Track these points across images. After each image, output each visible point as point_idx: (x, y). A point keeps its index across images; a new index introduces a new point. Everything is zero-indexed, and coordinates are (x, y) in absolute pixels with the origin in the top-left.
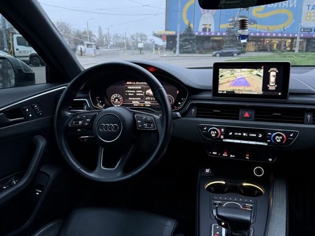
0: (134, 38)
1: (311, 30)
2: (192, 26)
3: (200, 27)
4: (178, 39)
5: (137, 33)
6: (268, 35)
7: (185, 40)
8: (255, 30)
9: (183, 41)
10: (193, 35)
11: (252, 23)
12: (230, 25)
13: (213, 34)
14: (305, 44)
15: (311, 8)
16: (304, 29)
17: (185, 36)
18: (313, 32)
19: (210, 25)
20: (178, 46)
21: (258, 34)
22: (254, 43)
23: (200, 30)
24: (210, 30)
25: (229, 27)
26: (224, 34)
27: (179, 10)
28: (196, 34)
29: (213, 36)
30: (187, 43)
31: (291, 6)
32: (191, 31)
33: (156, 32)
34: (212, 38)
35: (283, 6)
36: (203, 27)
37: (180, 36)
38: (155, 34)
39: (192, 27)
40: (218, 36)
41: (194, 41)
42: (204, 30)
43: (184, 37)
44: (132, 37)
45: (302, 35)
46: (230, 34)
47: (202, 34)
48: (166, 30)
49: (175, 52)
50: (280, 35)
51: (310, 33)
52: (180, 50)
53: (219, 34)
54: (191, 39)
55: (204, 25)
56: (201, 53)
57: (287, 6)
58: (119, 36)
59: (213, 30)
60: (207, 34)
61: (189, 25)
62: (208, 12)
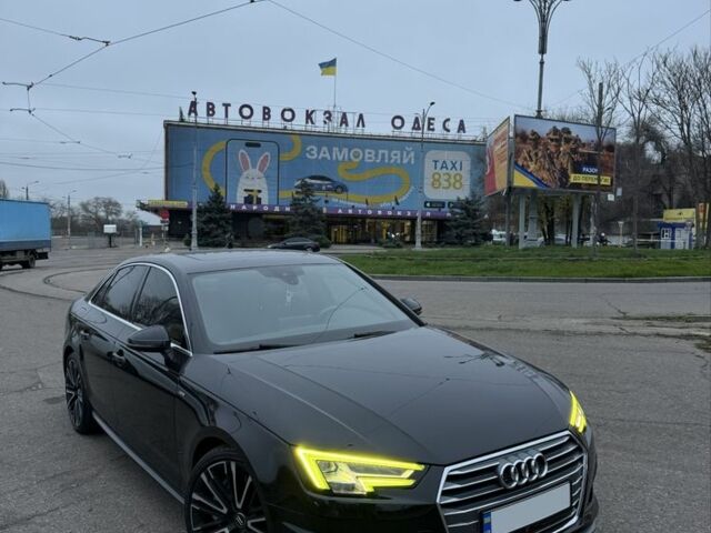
0: (90, 209)
1: (443, 204)
2: (222, 191)
3: (238, 195)
4: (194, 218)
5: (97, 199)
6: (370, 212)
7: (210, 220)
8: (345, 203)
9: (204, 222)
10: (228, 210)
11: (339, 190)
12: (297, 193)
13: (266, 208)
14: (435, 229)
15: (439, 165)
16: (431, 203)
17: (210, 212)
18: (446, 209)
19: (260, 191)
20: (194, 232)
21: (350, 211)
22: (345, 227)
23: (240, 200)
24: (259, 200)
25: (296, 196)
26: (288, 209)
27: (195, 162)
28: (233, 207)
29: (267, 213)
30: (212, 225)
31: (405, 161)
32: (220, 202)
33: (146, 202)
34: (264, 216)
35: (392, 161)
36: (246, 194)
37: (199, 211)
39: (223, 194)
40: (277, 213)
41: (227, 222)
42: (248, 200)
43: (207, 214)
44: (85, 207)
45: (428, 214)
46: (300, 211)
47: (244, 207)
48: (167, 199)
49: (188, 243)
50: (390, 213)
51: (443, 210)
52: (198, 240)
53: (277, 209)
54: (224, 219)
55: (246, 190)
56: (243, 246)
57: (399, 161)
59: (265, 201)
60: (255, 208)
61: (217, 189)
62: (254, 167)
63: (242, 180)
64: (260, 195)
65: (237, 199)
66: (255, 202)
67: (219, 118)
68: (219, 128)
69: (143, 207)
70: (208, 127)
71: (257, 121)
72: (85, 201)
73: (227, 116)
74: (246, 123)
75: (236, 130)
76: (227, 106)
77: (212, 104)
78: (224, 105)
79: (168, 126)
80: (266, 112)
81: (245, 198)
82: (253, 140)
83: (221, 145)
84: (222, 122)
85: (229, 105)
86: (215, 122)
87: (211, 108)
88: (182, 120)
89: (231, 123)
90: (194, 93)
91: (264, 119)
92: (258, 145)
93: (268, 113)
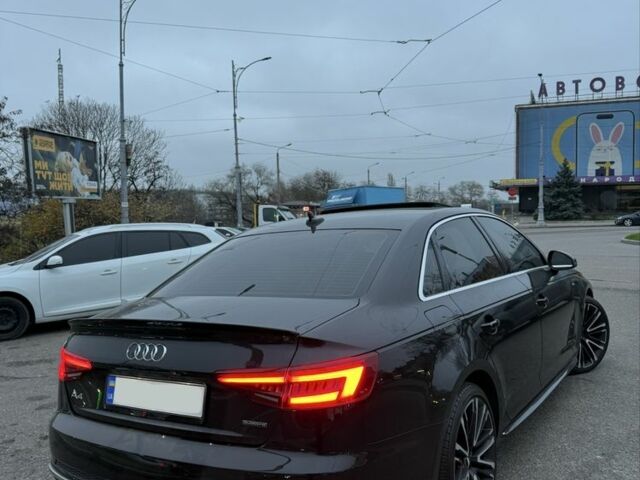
0: (457, 191)
2: (572, 166)
3: (589, 168)
4: (541, 193)
5: (462, 183)
7: (559, 195)
9: (553, 197)
10: (576, 184)
13: (619, 180)
17: (558, 187)
19: (612, 163)
20: (541, 206)
23: (591, 173)
24: (612, 172)
27: (541, 140)
28: (583, 180)
29: (621, 184)
30: (561, 199)
32: (569, 176)
33: (497, 182)
34: (618, 188)
36: (598, 167)
37: (547, 187)
38: (497, 185)
39: (572, 168)
40: (632, 184)
41: (576, 196)
42: (600, 173)
43: (556, 189)
44: (452, 190)
47: (595, 180)
48: (518, 177)
49: (536, 218)
52: (545, 215)
53: (632, 179)
54: (571, 192)
55: (597, 163)
56: (594, 218)
58: (426, 189)
59: (618, 172)
60: (607, 179)
61: (565, 164)
62: (606, 138)
63: (593, 153)
64: (612, 167)
65: (588, 172)
66: (607, 174)
67: (569, 96)
68: (569, 105)
69: (495, 186)
70: (558, 106)
71: (610, 92)
72: (452, 185)
73: (577, 92)
74: (597, 96)
75: (587, 104)
76: (577, 82)
77: (562, 83)
78: (574, 82)
79: (520, 110)
80: (620, 82)
81: (597, 171)
82: (604, 113)
83: (571, 122)
84: (573, 99)
85: (580, 81)
86: (565, 99)
87: (561, 87)
88: (533, 102)
89: (581, 98)
90: (540, 75)
91: (618, 89)
92: (611, 117)
93: (622, 83)
